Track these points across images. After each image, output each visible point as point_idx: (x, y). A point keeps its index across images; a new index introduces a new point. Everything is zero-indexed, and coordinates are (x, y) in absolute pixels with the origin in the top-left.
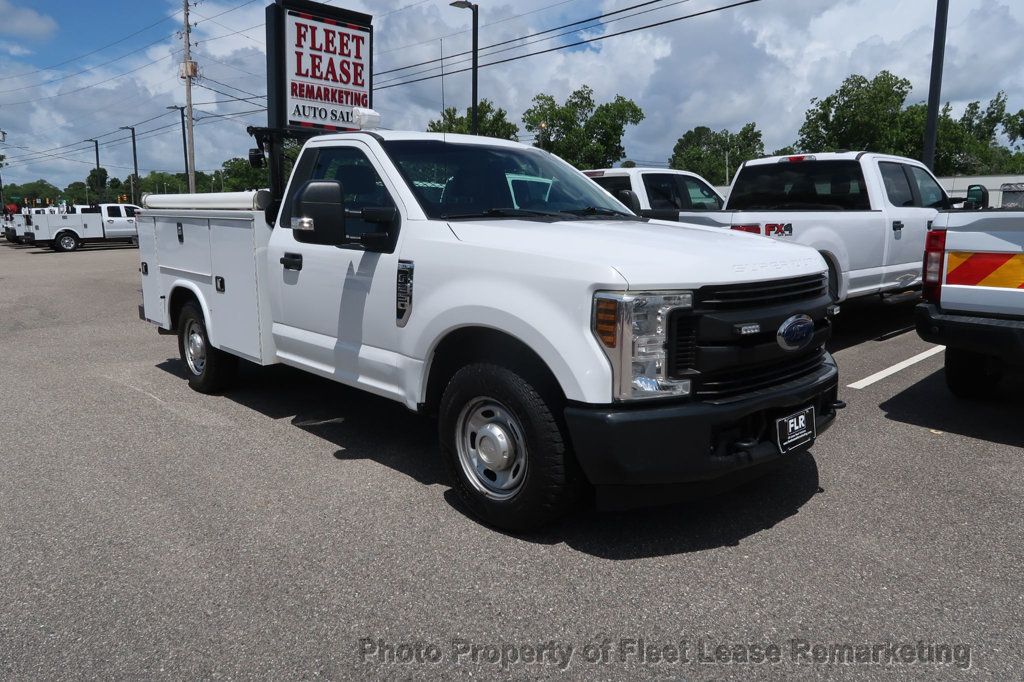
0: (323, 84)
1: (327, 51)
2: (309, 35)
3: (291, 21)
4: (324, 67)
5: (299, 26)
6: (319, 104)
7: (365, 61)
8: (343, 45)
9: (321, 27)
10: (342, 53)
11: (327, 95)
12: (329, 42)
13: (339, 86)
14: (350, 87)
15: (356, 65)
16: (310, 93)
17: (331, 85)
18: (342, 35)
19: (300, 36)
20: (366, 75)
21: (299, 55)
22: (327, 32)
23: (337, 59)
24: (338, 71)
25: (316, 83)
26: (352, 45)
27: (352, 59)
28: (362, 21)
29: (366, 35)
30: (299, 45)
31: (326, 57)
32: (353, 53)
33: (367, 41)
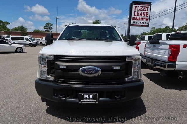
0: (139, 17)
1: (141, 10)
2: (137, 8)
3: (134, 6)
4: (140, 14)
5: (135, 6)
6: (138, 21)
7: (149, 11)
8: (144, 9)
9: (140, 6)
10: (144, 11)
11: (140, 19)
12: (141, 9)
13: (143, 17)
14: (145, 17)
15: (147, 13)
16: (136, 19)
17: (141, 17)
18: (144, 7)
19: (135, 8)
20: (149, 14)
21: (135, 12)
22: (141, 7)
23: (143, 12)
24: (143, 14)
25: (137, 17)
26: (146, 9)
28: (149, 3)
29: (150, 6)
30: (135, 10)
31: (140, 12)
32: (146, 10)
33: (150, 7)
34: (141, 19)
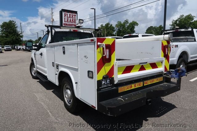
0: (69, 23)
1: (70, 18)
2: (66, 15)
3: (63, 13)
4: (69, 20)
5: (65, 14)
8: (72, 16)
9: (68, 14)
11: (70, 25)
12: (70, 16)
13: (72, 23)
14: (74, 23)
15: (75, 20)
16: (67, 25)
17: (70, 23)
18: (72, 15)
19: (65, 15)
21: (65, 19)
22: (70, 14)
23: (71, 19)
24: (71, 21)
25: (68, 23)
26: (74, 17)
27: (74, 19)
28: (76, 12)
29: (76, 15)
30: (65, 17)
31: (69, 19)
32: (74, 18)
33: (76, 16)
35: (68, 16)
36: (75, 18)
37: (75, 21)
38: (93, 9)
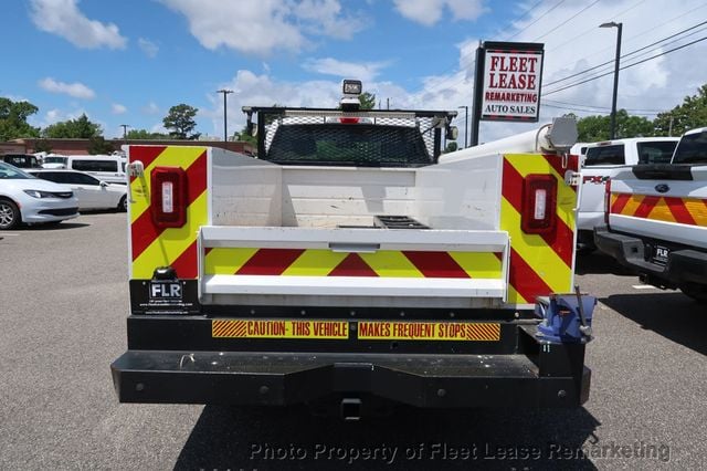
0: (506, 91)
1: (511, 70)
2: (499, 63)
3: (488, 56)
4: (508, 80)
5: (493, 58)
6: (503, 103)
7: (537, 73)
8: (522, 65)
9: (507, 56)
10: (521, 70)
11: (509, 97)
12: (512, 64)
13: (518, 91)
14: (525, 91)
15: (530, 76)
16: (498, 97)
17: (512, 91)
18: (521, 59)
19: (494, 64)
20: (537, 82)
21: (492, 75)
22: (512, 59)
23: (517, 74)
24: (517, 82)
25: (501, 91)
26: (528, 65)
27: (528, 73)
28: (538, 48)
29: (539, 57)
30: (493, 69)
31: (510, 74)
32: (529, 69)
33: (539, 61)
34: (513, 99)
35: (507, 63)
36: (532, 71)
37: (530, 82)
38: (613, 24)
